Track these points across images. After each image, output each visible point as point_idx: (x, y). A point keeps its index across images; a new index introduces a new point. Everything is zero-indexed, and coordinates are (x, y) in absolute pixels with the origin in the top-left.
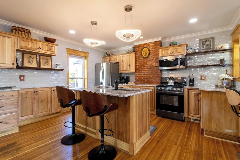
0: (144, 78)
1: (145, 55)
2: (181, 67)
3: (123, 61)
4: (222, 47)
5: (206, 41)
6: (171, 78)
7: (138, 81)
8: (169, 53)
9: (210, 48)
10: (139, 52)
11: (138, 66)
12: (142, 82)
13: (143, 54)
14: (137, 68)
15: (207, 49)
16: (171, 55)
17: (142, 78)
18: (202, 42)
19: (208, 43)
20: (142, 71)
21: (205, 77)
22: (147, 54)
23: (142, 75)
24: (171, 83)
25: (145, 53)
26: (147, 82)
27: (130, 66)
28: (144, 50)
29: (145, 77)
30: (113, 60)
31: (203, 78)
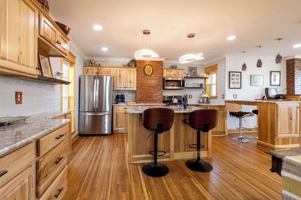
0: (147, 97)
1: (148, 73)
2: (177, 88)
3: (120, 76)
4: (203, 76)
5: (192, 69)
6: (175, 97)
7: (140, 100)
8: (172, 74)
9: (195, 75)
10: (142, 69)
11: (139, 84)
12: (144, 101)
13: (146, 71)
14: (138, 85)
15: (193, 75)
16: (173, 76)
17: (144, 97)
18: (191, 70)
19: (193, 71)
20: (144, 89)
21: (192, 96)
22: (150, 71)
23: (145, 93)
24: (175, 101)
25: (148, 70)
26: (150, 101)
27: (130, 82)
28: (147, 67)
29: (148, 95)
30: (105, 72)
31: (191, 97)
